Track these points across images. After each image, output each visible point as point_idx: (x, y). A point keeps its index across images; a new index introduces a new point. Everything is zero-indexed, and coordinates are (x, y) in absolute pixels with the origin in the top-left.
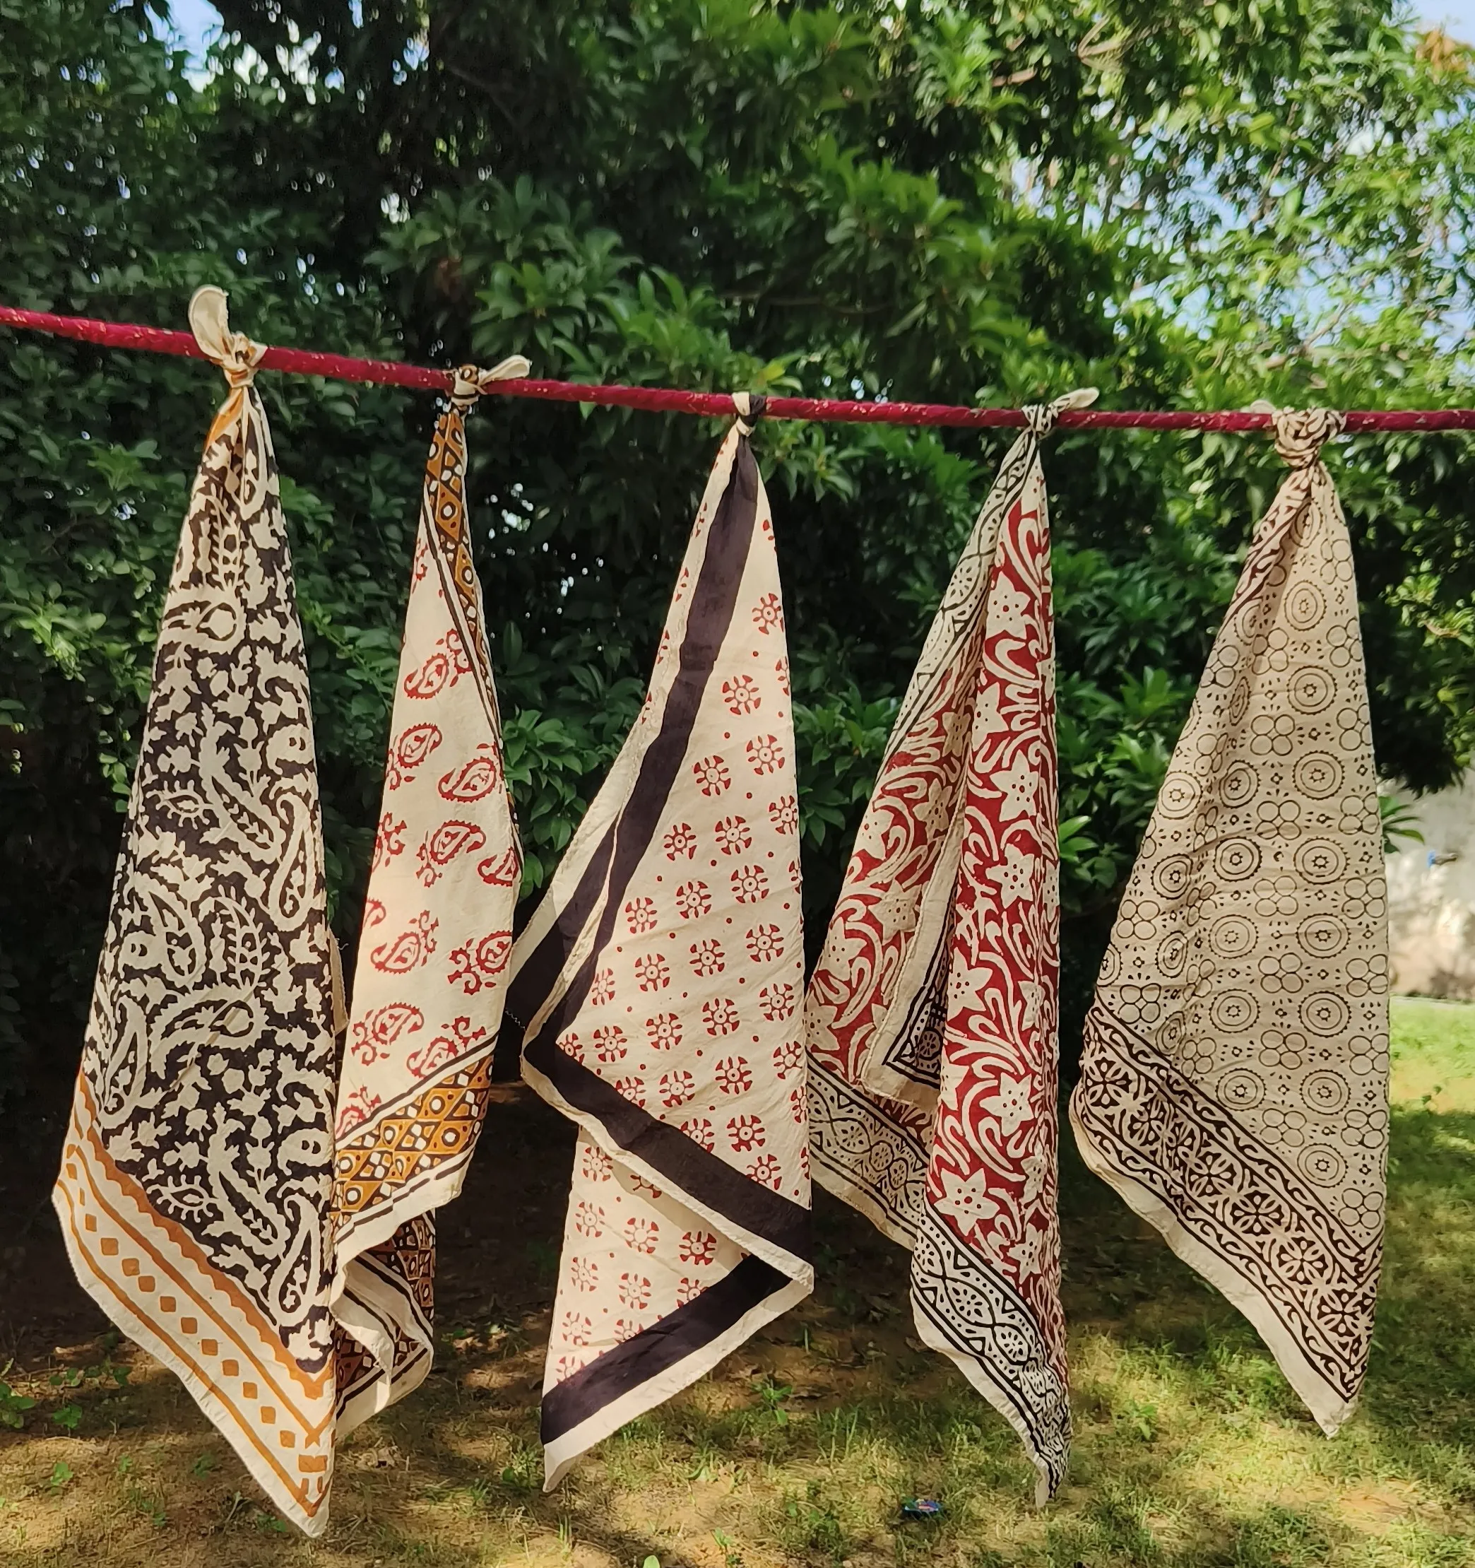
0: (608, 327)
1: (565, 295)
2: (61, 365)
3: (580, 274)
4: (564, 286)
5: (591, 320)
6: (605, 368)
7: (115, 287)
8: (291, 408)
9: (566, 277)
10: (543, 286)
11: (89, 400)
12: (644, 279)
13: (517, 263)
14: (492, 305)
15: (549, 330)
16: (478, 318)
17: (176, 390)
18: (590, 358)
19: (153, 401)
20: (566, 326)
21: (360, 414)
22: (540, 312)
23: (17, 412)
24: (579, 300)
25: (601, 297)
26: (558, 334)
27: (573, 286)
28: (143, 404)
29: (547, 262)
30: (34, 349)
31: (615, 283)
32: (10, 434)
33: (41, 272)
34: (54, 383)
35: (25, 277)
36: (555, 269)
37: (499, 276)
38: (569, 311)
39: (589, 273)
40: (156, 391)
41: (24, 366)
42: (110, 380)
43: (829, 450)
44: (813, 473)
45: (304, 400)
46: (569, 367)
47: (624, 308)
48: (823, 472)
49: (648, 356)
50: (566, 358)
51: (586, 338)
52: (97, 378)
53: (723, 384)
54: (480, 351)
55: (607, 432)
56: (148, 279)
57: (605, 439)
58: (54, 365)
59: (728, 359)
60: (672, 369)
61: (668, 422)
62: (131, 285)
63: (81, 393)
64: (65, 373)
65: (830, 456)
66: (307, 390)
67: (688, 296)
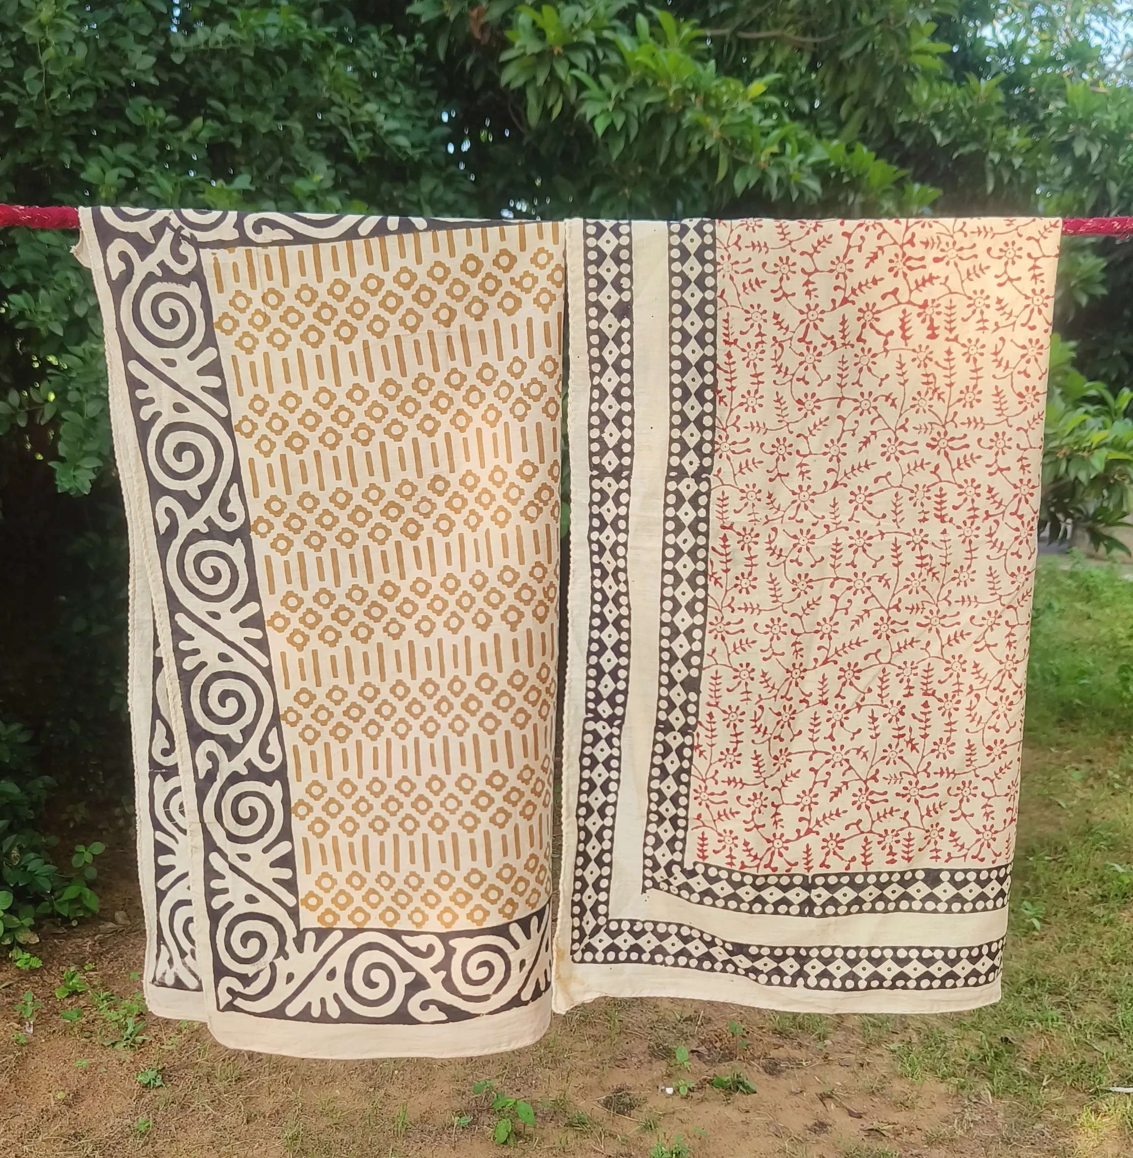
0: (614, 59)
1: (576, 33)
2: (168, 112)
3: (587, 16)
4: (577, 26)
5: (600, 55)
6: (613, 95)
7: (206, 42)
8: (359, 142)
9: (577, 17)
10: (559, 25)
11: (192, 141)
12: (641, 21)
13: (537, 5)
14: (518, 44)
15: (565, 64)
16: (505, 56)
17: (264, 130)
18: (600, 85)
19: (245, 140)
20: (580, 59)
21: (413, 146)
22: (558, 49)
23: (133, 154)
24: (589, 37)
25: (607, 34)
26: (573, 66)
27: (584, 26)
28: (238, 142)
29: (560, 5)
30: (144, 100)
31: (617, 23)
32: (130, 174)
33: (145, 31)
34: (163, 128)
35: (131, 37)
36: (569, 12)
37: (524, 18)
38: (581, 46)
39: (595, 16)
40: (247, 131)
41: (137, 114)
42: (209, 122)
43: (800, 157)
44: (789, 177)
45: (369, 135)
46: (584, 95)
47: (626, 42)
48: (796, 176)
49: (650, 82)
50: (581, 86)
51: (597, 69)
52: (198, 122)
53: (713, 103)
54: (508, 85)
55: (617, 149)
56: (233, 33)
57: (615, 155)
58: (161, 113)
59: (716, 83)
60: (671, 93)
61: (668, 138)
62: (220, 39)
63: (185, 135)
64: (171, 118)
65: (801, 162)
66: (371, 126)
67: (678, 32)
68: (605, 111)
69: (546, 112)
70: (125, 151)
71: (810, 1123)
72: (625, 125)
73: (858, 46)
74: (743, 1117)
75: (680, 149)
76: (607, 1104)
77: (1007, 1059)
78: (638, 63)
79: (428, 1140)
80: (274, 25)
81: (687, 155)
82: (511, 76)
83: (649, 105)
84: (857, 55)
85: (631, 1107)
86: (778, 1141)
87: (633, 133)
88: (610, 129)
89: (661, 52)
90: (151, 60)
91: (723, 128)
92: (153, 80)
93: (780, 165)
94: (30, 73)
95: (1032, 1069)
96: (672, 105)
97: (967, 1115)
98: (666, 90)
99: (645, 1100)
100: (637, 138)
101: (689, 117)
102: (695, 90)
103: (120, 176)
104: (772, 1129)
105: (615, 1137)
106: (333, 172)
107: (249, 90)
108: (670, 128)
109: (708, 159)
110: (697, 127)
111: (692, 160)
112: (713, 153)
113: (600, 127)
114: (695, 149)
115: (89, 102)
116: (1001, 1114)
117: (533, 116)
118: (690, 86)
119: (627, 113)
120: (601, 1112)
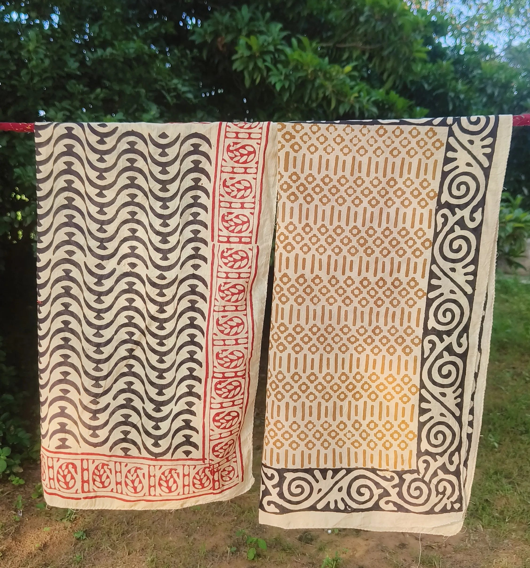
0: (283, 58)
1: (266, 47)
2: (85, 86)
3: (270, 40)
4: (266, 44)
5: (276, 55)
6: (284, 73)
7: (102, 56)
8: (171, 96)
10: (258, 43)
11: (96, 98)
12: (294, 41)
13: (248, 36)
14: (240, 52)
15: (262, 60)
16: (234, 57)
17: (128, 93)
18: (278, 69)
19: (120, 97)
20: (268, 58)
21: (195, 97)
22: (257, 54)
23: (70, 105)
24: (272, 48)
25: (280, 47)
26: (264, 61)
27: (269, 44)
28: (116, 98)
29: (258, 35)
30: (73, 81)
31: (283, 42)
32: (68, 113)
33: (74, 52)
34: (83, 93)
35: (68, 55)
36: (262, 38)
37: (242, 41)
38: (268, 52)
39: (274, 40)
40: (121, 93)
41: (71, 87)
42: (104, 90)
43: (367, 98)
44: (363, 107)
45: (175, 94)
46: (270, 73)
47: (288, 50)
48: (367, 106)
49: (300, 67)
50: (268, 69)
51: (275, 62)
52: (98, 90)
53: (328, 76)
54: (236, 70)
55: (286, 96)
56: (114, 52)
57: (285, 99)
58: (81, 87)
59: (328, 67)
60: (309, 71)
61: (308, 91)
62: (108, 54)
63: (92, 96)
64: (86, 89)
65: (368, 100)
66: (175, 89)
67: (311, 45)
68: (280, 80)
69: (253, 81)
70: (66, 104)
71: (397, 544)
72: (290, 86)
73: (390, 49)
74: (365, 542)
75: (314, 96)
76: (300, 539)
77: (488, 509)
78: (294, 60)
79: (216, 559)
80: (132, 48)
81: (317, 98)
82: (237, 66)
83: (299, 77)
84: (390, 53)
85: (312, 540)
86: (383, 553)
87: (293, 89)
88: (283, 88)
89: (304, 54)
90: (77, 64)
91: (333, 86)
92: (78, 73)
93: (358, 102)
94: (24, 72)
95: (500, 514)
96: (309, 77)
97: (472, 538)
98: (306, 70)
99: (318, 536)
100: (295, 91)
101: (318, 82)
102: (320, 70)
103: (64, 115)
104: (380, 547)
105: (305, 555)
106: (159, 110)
107: (121, 75)
108: (310, 87)
109: (327, 100)
110: (321, 86)
111: (320, 100)
112: (329, 97)
113: (278, 87)
114: (321, 95)
115: (50, 83)
116: (488, 536)
117: (247, 83)
118: (318, 68)
119: (290, 81)
120: (297, 543)
